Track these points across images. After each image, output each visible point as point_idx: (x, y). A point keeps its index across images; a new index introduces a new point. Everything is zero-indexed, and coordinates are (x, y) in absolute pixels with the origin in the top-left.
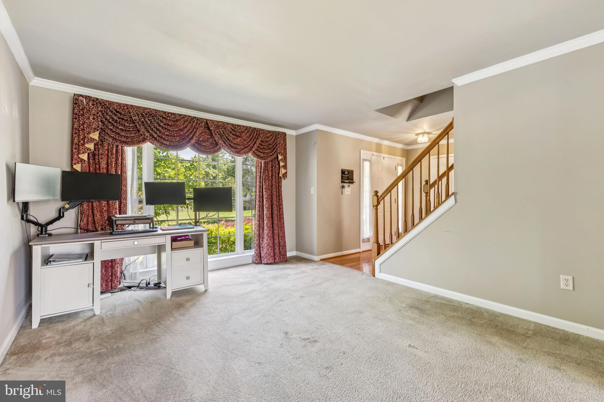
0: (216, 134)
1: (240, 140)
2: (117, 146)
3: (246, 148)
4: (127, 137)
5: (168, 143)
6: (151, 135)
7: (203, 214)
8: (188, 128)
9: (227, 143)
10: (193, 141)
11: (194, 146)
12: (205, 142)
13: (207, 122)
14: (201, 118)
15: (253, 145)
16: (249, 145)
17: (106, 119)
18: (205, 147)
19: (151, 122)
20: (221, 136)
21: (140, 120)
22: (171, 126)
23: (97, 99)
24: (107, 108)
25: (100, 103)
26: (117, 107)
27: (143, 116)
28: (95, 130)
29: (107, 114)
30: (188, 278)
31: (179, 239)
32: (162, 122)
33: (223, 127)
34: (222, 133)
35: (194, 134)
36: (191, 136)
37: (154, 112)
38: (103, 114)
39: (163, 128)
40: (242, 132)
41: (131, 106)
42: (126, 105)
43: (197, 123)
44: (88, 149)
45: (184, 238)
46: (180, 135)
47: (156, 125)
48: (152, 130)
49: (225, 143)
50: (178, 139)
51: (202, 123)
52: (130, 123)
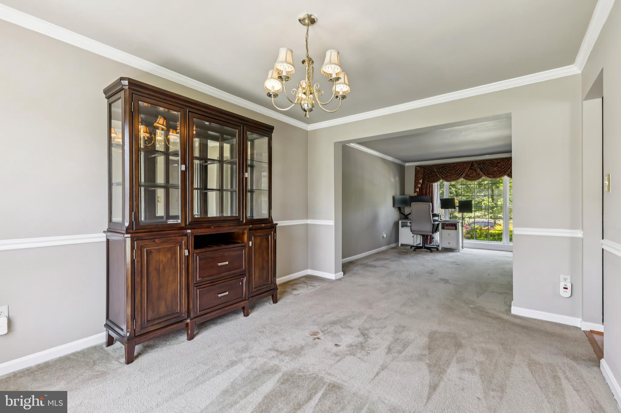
0: (478, 169)
1: (497, 169)
2: (430, 184)
3: (501, 173)
4: (433, 179)
5: (449, 179)
6: (442, 177)
7: (465, 214)
8: (461, 169)
9: (485, 172)
10: (464, 175)
11: (464, 178)
12: (472, 174)
13: (472, 163)
14: (469, 162)
15: (508, 169)
16: (504, 170)
17: (425, 173)
18: (473, 177)
19: (442, 171)
20: (481, 169)
21: (437, 171)
22: (452, 170)
23: (422, 166)
24: (426, 169)
25: (423, 168)
26: (429, 167)
27: (439, 168)
28: (421, 179)
29: (425, 171)
30: (449, 243)
31: (449, 225)
32: (447, 169)
33: (483, 163)
34: (482, 167)
35: (464, 172)
36: (462, 173)
37: (444, 165)
38: (424, 172)
39: (448, 172)
40: (498, 163)
41: (435, 165)
42: (433, 165)
43: (466, 165)
44: (419, 187)
45: (451, 225)
46: (456, 174)
47: (444, 171)
48: (442, 174)
49: (484, 173)
50: (456, 175)
51: (469, 164)
52: (434, 173)
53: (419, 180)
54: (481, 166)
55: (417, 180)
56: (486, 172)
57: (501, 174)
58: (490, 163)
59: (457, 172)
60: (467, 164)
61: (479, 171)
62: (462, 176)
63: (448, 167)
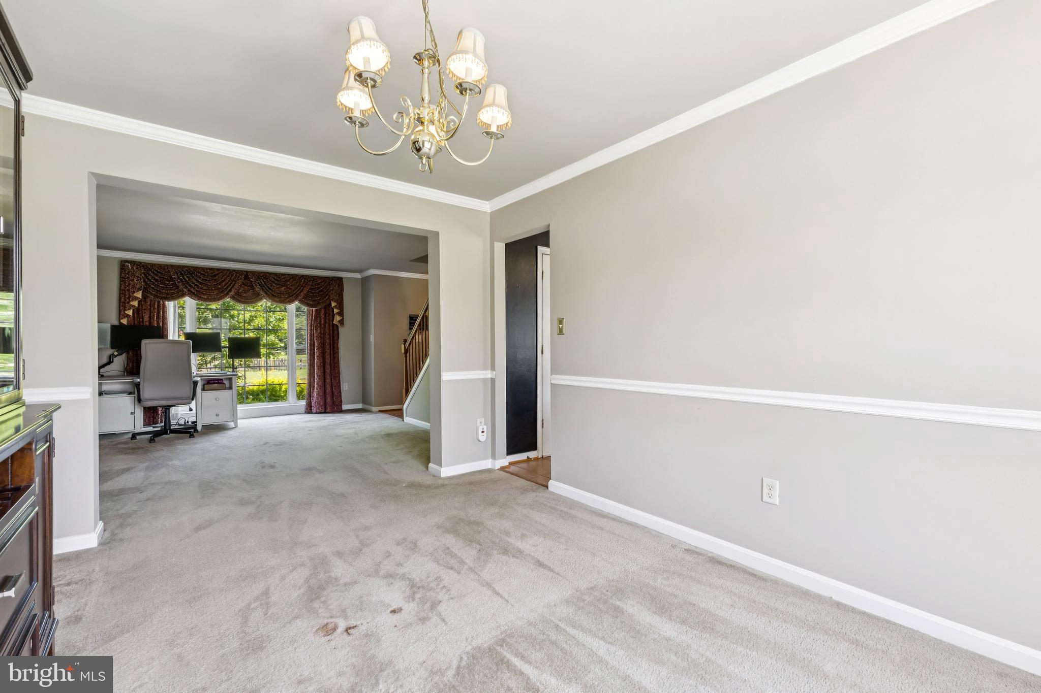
0: (256, 285)
1: (285, 289)
2: (159, 302)
4: (168, 294)
5: (206, 297)
6: (189, 290)
8: (226, 281)
11: (233, 298)
12: (245, 293)
13: (247, 274)
14: (241, 271)
15: (300, 292)
16: (295, 293)
17: (148, 279)
18: (246, 298)
19: (190, 279)
20: (262, 287)
21: (179, 278)
22: (209, 280)
23: (141, 263)
24: (150, 270)
25: (144, 266)
26: (158, 268)
27: (181, 274)
28: (139, 290)
29: (149, 275)
30: (217, 415)
31: (213, 382)
32: (200, 278)
33: (264, 277)
34: (263, 283)
35: (233, 287)
36: (229, 289)
37: (192, 270)
38: (145, 275)
39: (201, 283)
40: (287, 281)
41: (171, 266)
42: (167, 265)
43: (236, 276)
44: (133, 306)
45: (217, 382)
46: (219, 289)
47: (194, 281)
48: (191, 286)
49: (266, 294)
50: (216, 292)
51: (241, 275)
52: (170, 281)
53: (134, 293)
54: (262, 281)
55: (129, 290)
56: (269, 291)
57: (291, 298)
58: (275, 279)
59: (219, 286)
60: (238, 275)
61: (258, 288)
62: (231, 294)
63: (202, 274)
